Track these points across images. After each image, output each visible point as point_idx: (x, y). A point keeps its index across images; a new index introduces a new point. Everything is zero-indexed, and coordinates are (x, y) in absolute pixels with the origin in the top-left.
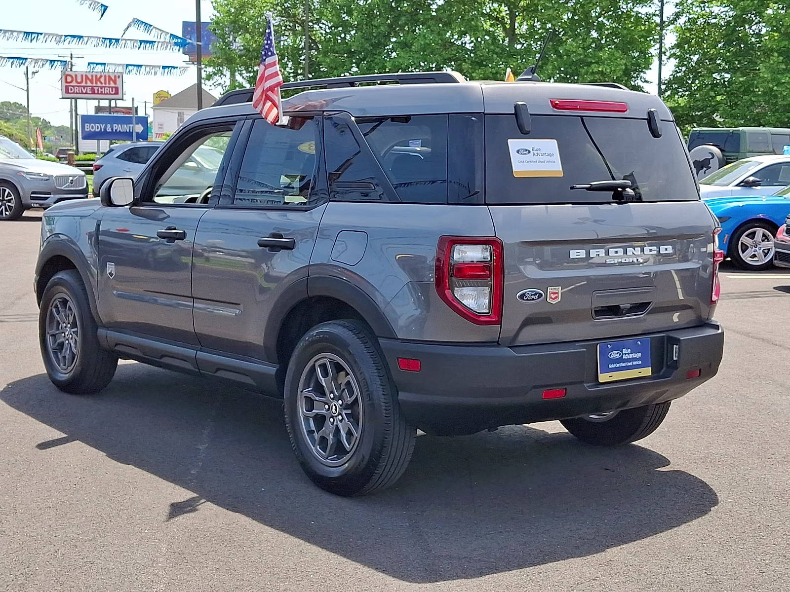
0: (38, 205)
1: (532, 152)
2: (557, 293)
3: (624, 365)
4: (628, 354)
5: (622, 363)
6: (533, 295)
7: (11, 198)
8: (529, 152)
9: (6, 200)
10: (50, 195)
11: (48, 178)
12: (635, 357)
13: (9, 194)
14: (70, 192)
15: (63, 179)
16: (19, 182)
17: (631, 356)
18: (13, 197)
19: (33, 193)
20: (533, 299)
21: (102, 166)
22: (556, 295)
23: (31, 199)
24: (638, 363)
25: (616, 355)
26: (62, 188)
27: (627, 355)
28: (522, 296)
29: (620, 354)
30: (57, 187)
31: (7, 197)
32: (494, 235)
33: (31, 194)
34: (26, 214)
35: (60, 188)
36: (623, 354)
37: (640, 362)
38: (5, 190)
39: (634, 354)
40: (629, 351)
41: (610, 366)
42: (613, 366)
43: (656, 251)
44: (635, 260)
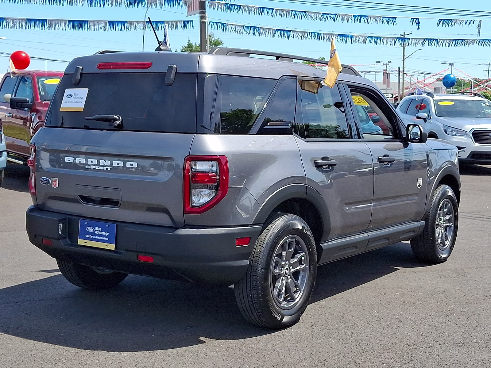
2: (56, 182)
3: (95, 237)
4: (99, 231)
5: (94, 236)
12: (104, 234)
17: (101, 233)
20: (46, 183)
24: (106, 239)
25: (91, 230)
27: (98, 232)
29: (93, 230)
36: (95, 230)
37: (108, 239)
39: (104, 232)
40: (100, 229)
41: (87, 236)
42: (88, 236)
43: (123, 165)
44: (105, 168)
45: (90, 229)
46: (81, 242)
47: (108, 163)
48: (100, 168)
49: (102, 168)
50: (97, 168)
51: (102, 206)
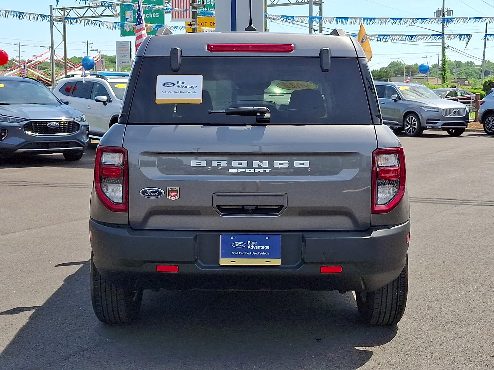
0: (431, 127)
1: (176, 85)
2: (176, 192)
3: (250, 254)
4: (254, 245)
5: (247, 252)
6: (153, 192)
7: (415, 123)
8: (174, 85)
9: (413, 124)
10: (439, 121)
11: (438, 110)
12: (263, 248)
13: (414, 121)
14: (454, 119)
15: (448, 111)
16: (420, 113)
17: (257, 248)
18: (416, 122)
19: (428, 120)
20: (154, 196)
21: (485, 102)
22: (176, 194)
23: (427, 124)
24: (265, 254)
25: (240, 245)
26: (448, 116)
27: (252, 246)
28: (144, 193)
29: (245, 245)
30: (444, 116)
31: (413, 122)
32: (122, 146)
33: (427, 120)
34: (425, 132)
35: (446, 116)
36: (248, 245)
37: (268, 254)
38: (413, 118)
39: (261, 246)
40: (255, 243)
41: (233, 253)
42: (236, 253)
43: (288, 165)
44: (261, 170)
45: (238, 245)
46: (223, 262)
47: (265, 164)
48: (253, 170)
49: (256, 170)
50: (248, 170)
51: (253, 215)
